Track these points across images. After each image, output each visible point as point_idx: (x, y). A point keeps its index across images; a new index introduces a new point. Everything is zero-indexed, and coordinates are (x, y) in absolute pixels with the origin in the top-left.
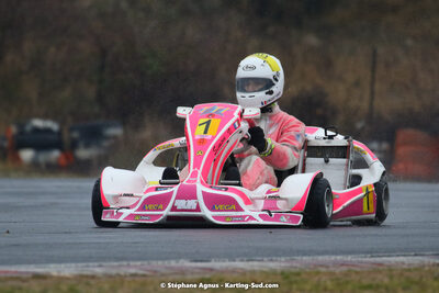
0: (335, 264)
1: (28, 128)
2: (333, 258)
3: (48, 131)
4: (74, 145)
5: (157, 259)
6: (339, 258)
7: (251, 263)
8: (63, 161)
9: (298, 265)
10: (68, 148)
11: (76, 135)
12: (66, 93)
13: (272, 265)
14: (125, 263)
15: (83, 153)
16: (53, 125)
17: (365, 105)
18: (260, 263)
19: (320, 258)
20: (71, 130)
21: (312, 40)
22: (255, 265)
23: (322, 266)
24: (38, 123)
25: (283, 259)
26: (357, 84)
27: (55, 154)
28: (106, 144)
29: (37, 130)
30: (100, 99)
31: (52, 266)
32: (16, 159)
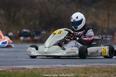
0: (98, 65)
1: (22, 32)
2: (97, 64)
3: (27, 32)
4: (34, 36)
5: (53, 64)
6: (99, 64)
7: (77, 65)
8: (31, 40)
9: (88, 66)
10: (32, 37)
11: (34, 33)
12: (32, 23)
13: (82, 66)
14: (45, 65)
15: (36, 38)
16: (28, 31)
17: (106, 26)
18: (79, 65)
19: (94, 64)
20: (33, 32)
21: (93, 10)
22: (78, 66)
23: (94, 66)
24: (25, 30)
25: (85, 64)
26: (104, 21)
27: (29, 38)
28: (41, 35)
29: (24, 32)
30: (40, 24)
31: (27, 66)
32: (19, 39)
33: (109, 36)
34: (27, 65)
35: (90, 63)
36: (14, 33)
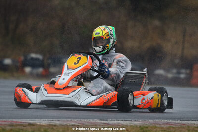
0: (164, 123)
3: (37, 59)
4: (49, 66)
5: (84, 118)
6: (165, 121)
8: (44, 73)
10: (46, 67)
11: (50, 61)
13: (136, 123)
14: (70, 120)
15: (53, 70)
16: (39, 57)
17: (179, 53)
18: (130, 122)
19: (157, 120)
21: (157, 23)
22: (128, 123)
23: (157, 124)
24: (33, 56)
25: (140, 120)
26: (176, 43)
27: (40, 70)
29: (32, 59)
31: (37, 120)
32: (23, 71)
33: (183, 71)
34: (38, 118)
35: (150, 119)
36: (13, 61)
